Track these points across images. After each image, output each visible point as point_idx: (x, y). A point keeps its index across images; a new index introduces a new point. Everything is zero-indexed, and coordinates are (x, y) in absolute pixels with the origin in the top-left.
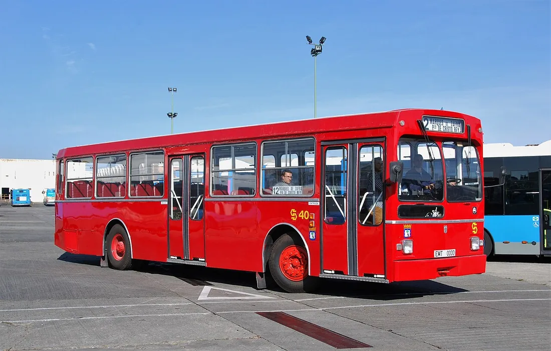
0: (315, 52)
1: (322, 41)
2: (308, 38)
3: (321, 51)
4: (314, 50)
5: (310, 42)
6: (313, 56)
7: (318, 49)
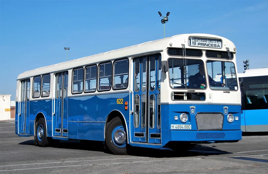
0: (163, 21)
1: (168, 14)
2: (160, 13)
3: (168, 21)
4: (163, 20)
5: (161, 15)
6: (162, 24)
7: (166, 19)
